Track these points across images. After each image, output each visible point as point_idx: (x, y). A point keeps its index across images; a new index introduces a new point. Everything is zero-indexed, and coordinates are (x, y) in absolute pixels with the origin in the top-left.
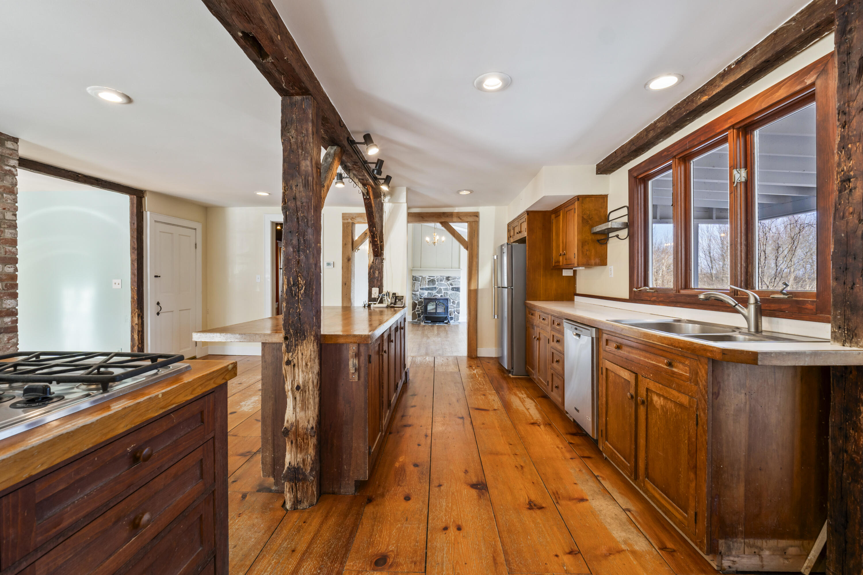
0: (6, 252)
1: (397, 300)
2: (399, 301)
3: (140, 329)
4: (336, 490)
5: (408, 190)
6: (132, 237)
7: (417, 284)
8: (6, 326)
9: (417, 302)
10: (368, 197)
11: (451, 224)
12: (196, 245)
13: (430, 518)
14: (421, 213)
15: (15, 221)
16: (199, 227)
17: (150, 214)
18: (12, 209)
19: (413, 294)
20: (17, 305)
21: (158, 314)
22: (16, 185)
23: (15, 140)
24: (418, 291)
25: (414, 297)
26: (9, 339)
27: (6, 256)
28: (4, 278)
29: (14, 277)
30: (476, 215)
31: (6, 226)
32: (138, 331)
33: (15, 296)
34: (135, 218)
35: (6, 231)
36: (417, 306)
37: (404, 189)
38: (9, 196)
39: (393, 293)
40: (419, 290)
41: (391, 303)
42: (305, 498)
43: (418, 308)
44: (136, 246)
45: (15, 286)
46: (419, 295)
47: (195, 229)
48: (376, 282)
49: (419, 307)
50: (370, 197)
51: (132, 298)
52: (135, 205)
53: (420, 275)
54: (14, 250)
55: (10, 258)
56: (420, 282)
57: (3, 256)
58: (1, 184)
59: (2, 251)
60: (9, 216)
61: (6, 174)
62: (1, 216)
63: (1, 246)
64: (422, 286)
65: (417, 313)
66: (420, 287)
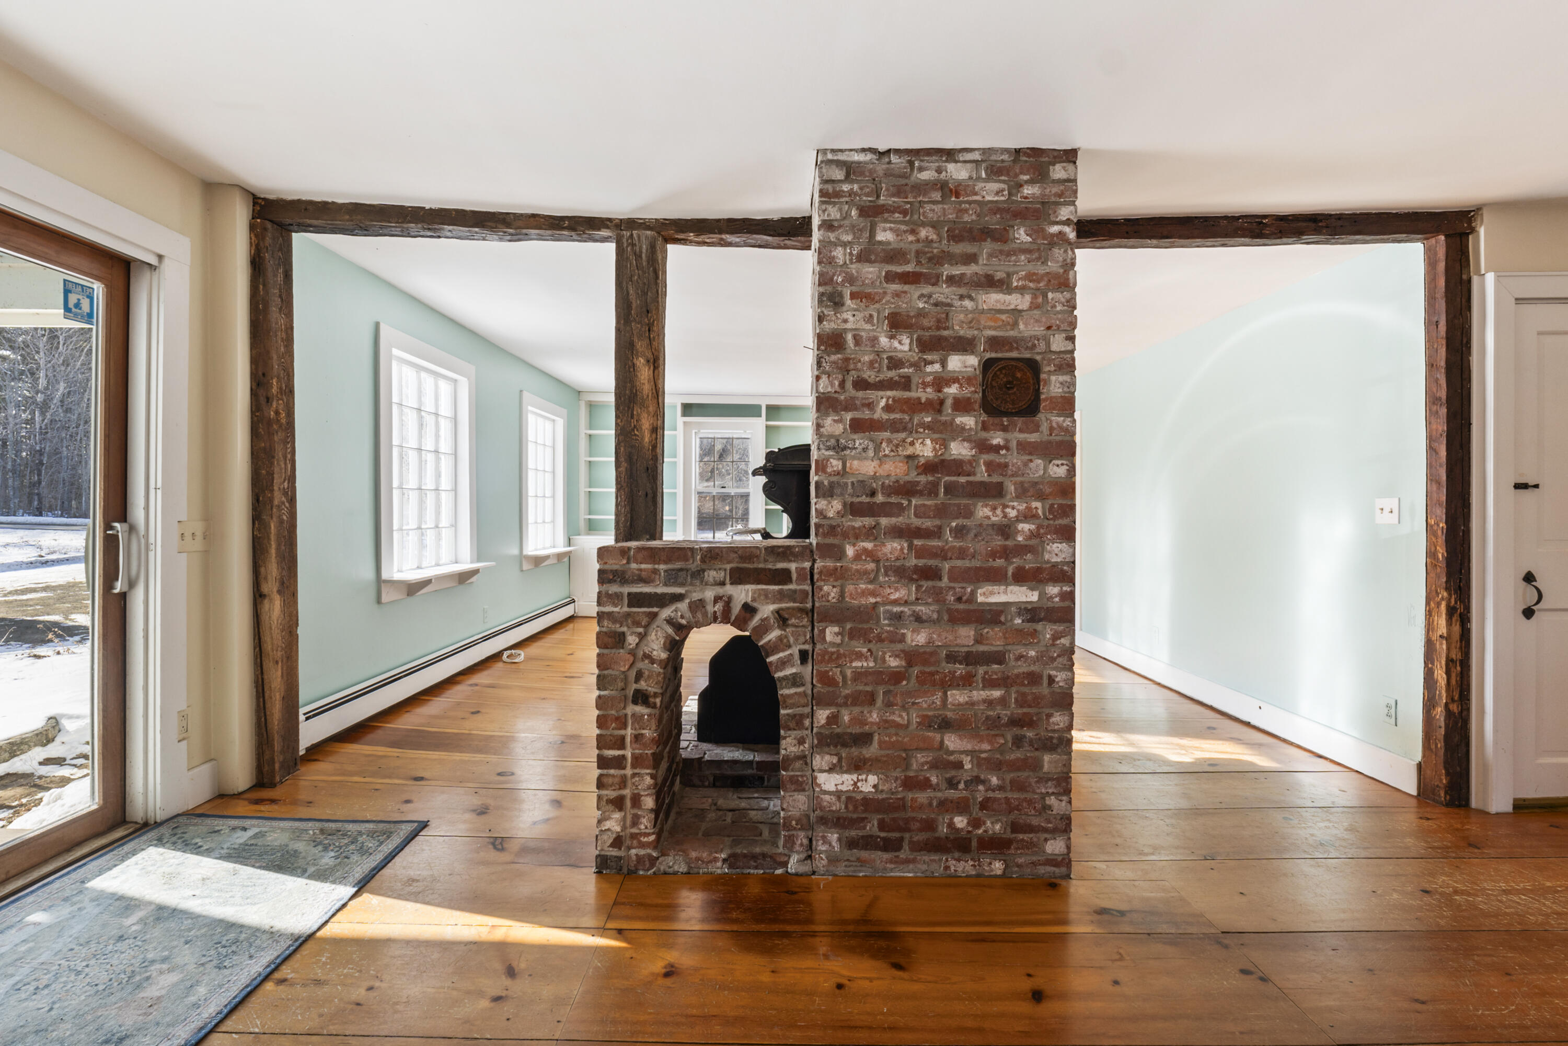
0: (1051, 429)
3: (1456, 655)
6: (1431, 365)
8: (1050, 604)
15: (1072, 352)
17: (1498, 279)
18: (1064, 326)
20: (1074, 556)
21: (1528, 613)
22: (1073, 264)
23: (1071, 156)
26: (1055, 637)
27: (1052, 438)
28: (1048, 490)
29: (1067, 489)
31: (1052, 368)
32: (1449, 661)
33: (1068, 534)
34: (1442, 305)
35: (1053, 378)
38: (1058, 295)
44: (1443, 394)
45: (1070, 510)
51: (1431, 554)
52: (1442, 266)
54: (1068, 422)
55: (1061, 443)
57: (1045, 438)
58: (1041, 270)
59: (1044, 427)
60: (1058, 343)
61: (1052, 245)
62: (1042, 346)
63: (1041, 416)
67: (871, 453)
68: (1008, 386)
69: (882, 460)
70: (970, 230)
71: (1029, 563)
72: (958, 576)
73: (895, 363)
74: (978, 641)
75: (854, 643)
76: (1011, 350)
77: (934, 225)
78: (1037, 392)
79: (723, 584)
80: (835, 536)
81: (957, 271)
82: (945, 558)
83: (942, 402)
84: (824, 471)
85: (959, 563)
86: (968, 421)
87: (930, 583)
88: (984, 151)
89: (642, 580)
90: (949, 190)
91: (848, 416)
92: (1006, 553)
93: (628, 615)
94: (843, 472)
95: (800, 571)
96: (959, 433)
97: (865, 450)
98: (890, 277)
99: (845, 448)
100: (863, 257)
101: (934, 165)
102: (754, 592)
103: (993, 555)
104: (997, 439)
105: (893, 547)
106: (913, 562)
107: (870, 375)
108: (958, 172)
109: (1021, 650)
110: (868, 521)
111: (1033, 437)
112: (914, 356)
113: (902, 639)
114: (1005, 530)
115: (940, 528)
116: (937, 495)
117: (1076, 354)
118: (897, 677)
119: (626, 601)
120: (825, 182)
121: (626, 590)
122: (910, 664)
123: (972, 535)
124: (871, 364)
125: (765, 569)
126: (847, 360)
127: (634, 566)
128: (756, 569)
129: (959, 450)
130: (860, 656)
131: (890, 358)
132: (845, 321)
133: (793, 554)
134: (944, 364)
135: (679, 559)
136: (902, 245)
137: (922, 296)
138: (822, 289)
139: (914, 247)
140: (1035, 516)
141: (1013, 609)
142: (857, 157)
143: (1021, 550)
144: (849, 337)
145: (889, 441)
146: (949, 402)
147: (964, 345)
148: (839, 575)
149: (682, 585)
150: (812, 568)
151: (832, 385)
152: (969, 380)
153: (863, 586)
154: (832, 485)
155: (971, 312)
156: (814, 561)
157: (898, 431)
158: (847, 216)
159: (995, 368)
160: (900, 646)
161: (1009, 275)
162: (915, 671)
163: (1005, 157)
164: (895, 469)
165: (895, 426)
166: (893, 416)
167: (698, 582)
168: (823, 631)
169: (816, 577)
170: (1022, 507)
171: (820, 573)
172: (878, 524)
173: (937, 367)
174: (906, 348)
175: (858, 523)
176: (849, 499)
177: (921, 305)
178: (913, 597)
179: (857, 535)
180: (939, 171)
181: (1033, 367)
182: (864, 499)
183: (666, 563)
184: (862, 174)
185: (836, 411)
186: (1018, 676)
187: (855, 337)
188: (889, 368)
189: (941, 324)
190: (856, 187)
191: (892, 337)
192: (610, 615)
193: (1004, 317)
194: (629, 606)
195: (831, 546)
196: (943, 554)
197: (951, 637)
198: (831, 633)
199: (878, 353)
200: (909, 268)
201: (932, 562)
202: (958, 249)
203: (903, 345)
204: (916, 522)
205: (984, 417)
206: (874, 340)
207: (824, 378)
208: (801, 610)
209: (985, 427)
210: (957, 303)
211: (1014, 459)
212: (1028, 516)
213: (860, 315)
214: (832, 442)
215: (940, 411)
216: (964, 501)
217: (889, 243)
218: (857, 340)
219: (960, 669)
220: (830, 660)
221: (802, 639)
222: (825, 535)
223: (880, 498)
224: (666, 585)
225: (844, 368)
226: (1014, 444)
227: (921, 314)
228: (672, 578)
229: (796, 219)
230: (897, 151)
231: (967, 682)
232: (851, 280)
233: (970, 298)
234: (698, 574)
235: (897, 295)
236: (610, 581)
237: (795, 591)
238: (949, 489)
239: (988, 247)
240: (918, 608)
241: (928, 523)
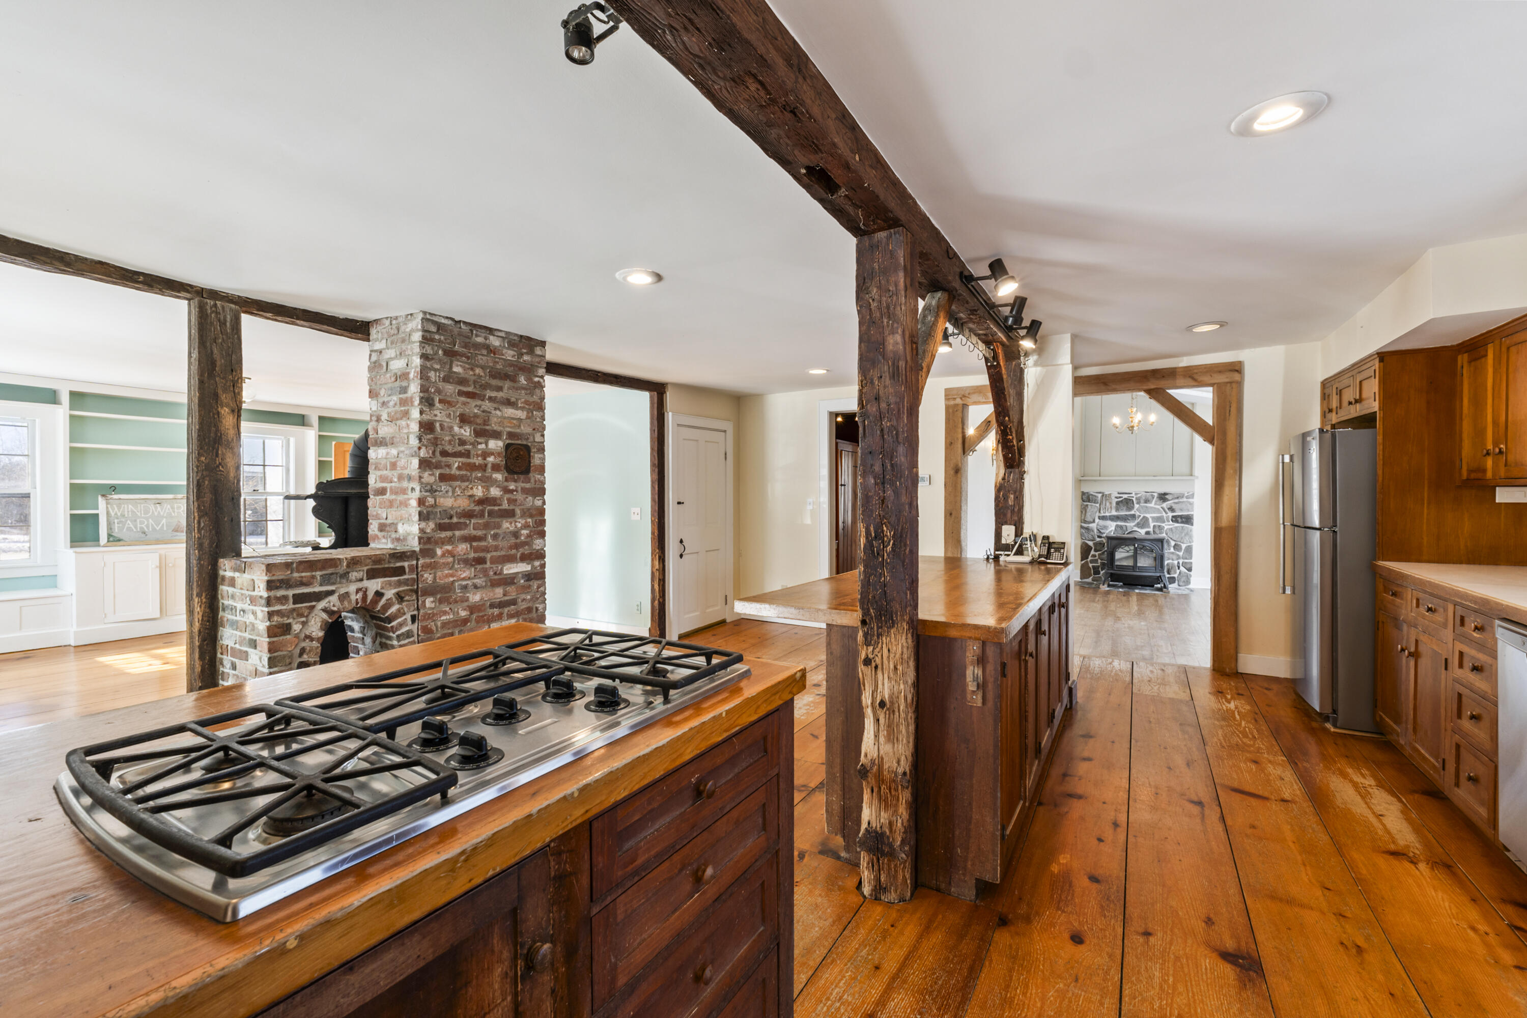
0: (535, 481)
1: (1052, 550)
2: (1056, 551)
3: (661, 577)
4: (943, 886)
5: (1075, 338)
6: (652, 449)
7: (1093, 508)
8: (536, 571)
9: (1091, 543)
10: (995, 363)
11: (1170, 391)
12: (726, 454)
13: (1126, 992)
14: (1102, 375)
15: (543, 442)
16: (729, 426)
17: (673, 415)
18: (541, 429)
19: (1082, 527)
20: (545, 546)
21: (681, 556)
22: (544, 399)
23: (543, 344)
24: (1094, 521)
25: (1086, 535)
26: (538, 587)
27: (536, 486)
28: (534, 513)
29: (542, 512)
30: (1236, 368)
31: (535, 450)
32: (659, 580)
33: (542, 534)
34: (656, 422)
35: (536, 455)
36: (1092, 552)
37: (1068, 337)
38: (538, 413)
39: (1044, 537)
40: (1097, 520)
41: (1040, 556)
42: (892, 885)
43: (1094, 556)
44: (656, 462)
45: (543, 522)
46: (1095, 531)
47: (725, 431)
48: (1009, 515)
49: (1097, 554)
50: (998, 363)
51: (653, 533)
52: (656, 405)
53: (1099, 491)
54: (542, 478)
55: (540, 488)
56: (1098, 505)
57: (533, 486)
58: (531, 400)
59: (532, 480)
60: (538, 438)
61: (535, 387)
62: (531, 439)
63: (531, 475)
64: (1102, 512)
65: (1093, 566)
66: (1098, 514)
67: (450, 494)
68: (517, 458)
69: (456, 497)
70: (500, 373)
71: (526, 550)
72: (494, 561)
73: (462, 442)
74: (504, 595)
75: (442, 606)
76: (518, 440)
77: (483, 368)
78: (530, 462)
79: (361, 580)
80: (430, 543)
81: (494, 394)
82: (488, 552)
83: (486, 465)
84: (424, 505)
85: (494, 554)
86: (498, 476)
87: (481, 566)
88: (507, 333)
89: (302, 584)
90: (491, 350)
91: (437, 472)
92: (516, 546)
93: (294, 610)
94: (435, 505)
95: (411, 566)
96: (494, 482)
97: (447, 492)
98: (461, 393)
99: (436, 491)
100: (446, 379)
101: (484, 335)
102: (382, 583)
103: (511, 548)
104: (512, 487)
105: (463, 547)
106: (472, 555)
107: (449, 448)
108: (495, 342)
109: (523, 596)
110: (449, 534)
111: (528, 486)
112: (472, 439)
113: (467, 600)
114: (516, 534)
115: (485, 535)
116: (484, 517)
117: (545, 443)
118: (465, 621)
119: (291, 600)
120: (425, 330)
121: (290, 593)
122: (472, 613)
123: (501, 538)
124: (450, 442)
125: (388, 568)
126: (436, 438)
127: (296, 575)
128: (383, 568)
129: (495, 492)
130: (445, 613)
131: (459, 439)
132: (436, 415)
133: (406, 556)
134: (487, 445)
135: (331, 567)
136: (466, 376)
137: (476, 406)
138: (422, 395)
139: (473, 378)
140: (529, 526)
141: (520, 575)
142: (443, 321)
143: (524, 544)
144: (438, 425)
145: (460, 487)
146: (489, 466)
147: (496, 435)
148: (433, 567)
149: (333, 584)
150: (417, 564)
151: (428, 453)
152: (499, 454)
153: (446, 572)
154: (428, 513)
155: (500, 417)
156: (418, 560)
157: (464, 481)
158: (436, 353)
159: (511, 449)
160: (466, 604)
161: (517, 400)
162: (474, 616)
163: (516, 338)
164: (463, 503)
165: (463, 479)
166: (462, 473)
167: (344, 581)
168: (424, 602)
169: (420, 569)
170: (523, 522)
171: (422, 566)
172: (454, 535)
173: (483, 446)
174: (468, 434)
175: (443, 535)
176: (438, 521)
177: (476, 411)
178: (473, 575)
179: (443, 542)
180: (486, 338)
181: (527, 449)
182: (447, 521)
183: (321, 570)
184: (446, 331)
185: (430, 469)
186: (522, 610)
187: (441, 425)
188: (459, 445)
189: (486, 422)
190: (442, 338)
191: (461, 427)
192: (278, 613)
193: (515, 422)
194: (294, 603)
195: (429, 550)
196: (487, 550)
197: (492, 595)
198: (429, 602)
199: (453, 436)
200: (470, 389)
201: (481, 555)
202: (494, 382)
203: (466, 432)
204: (474, 533)
205: (506, 474)
206: (451, 428)
207: (423, 449)
208: (411, 590)
209: (506, 480)
210: (493, 412)
211: (519, 496)
212: (526, 526)
213: (444, 413)
214: (428, 487)
215: (485, 471)
216: (497, 520)
217: (459, 374)
218: (442, 426)
219: (496, 611)
220: (429, 618)
221: (412, 608)
222: (425, 543)
223: (455, 520)
224: (321, 585)
225: (435, 442)
226: (519, 489)
227: (476, 416)
228: (326, 580)
229: (357, 321)
230: (465, 323)
231: (500, 617)
232: (439, 391)
233: (500, 411)
234: (345, 576)
235: (464, 404)
236: (277, 588)
237: (408, 579)
238: (491, 513)
239: (507, 384)
240: (475, 581)
241: (479, 533)
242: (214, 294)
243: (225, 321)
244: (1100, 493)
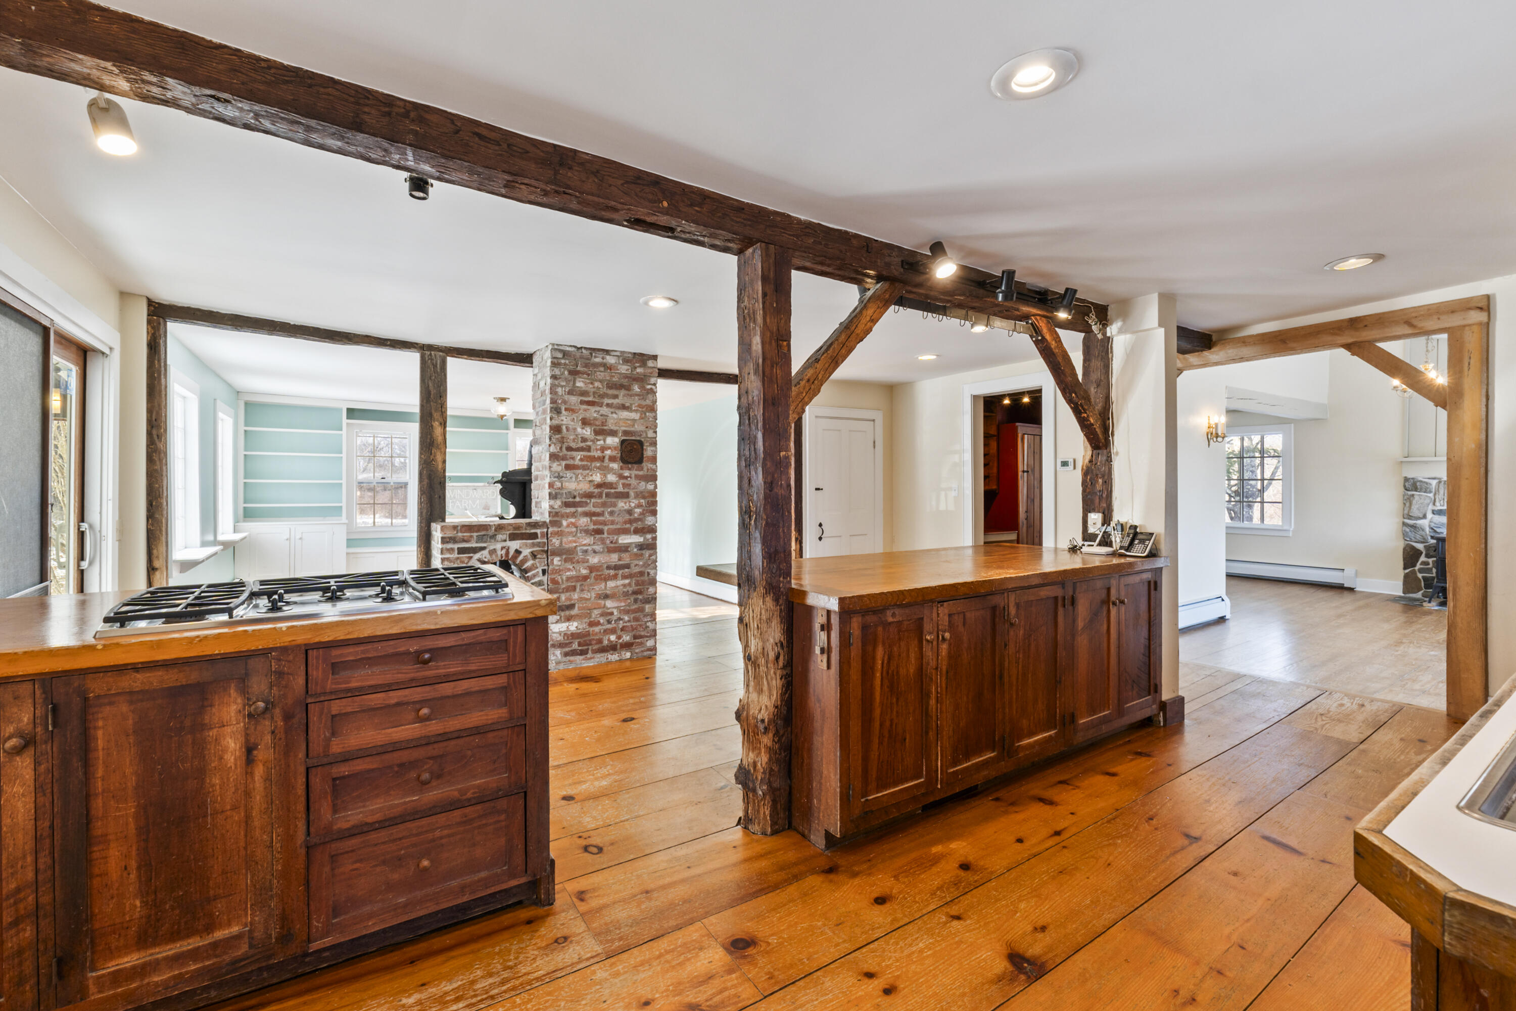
0: (648, 469)
1: (1136, 542)
4: (806, 832)
7: (1420, 499)
8: (648, 543)
9: (1420, 546)
10: (1040, 338)
12: (874, 442)
13: (871, 946)
15: (656, 438)
16: (879, 416)
18: (653, 427)
19: (1404, 524)
20: (656, 522)
21: (820, 539)
22: (656, 402)
23: (655, 357)
24: (1424, 517)
25: (1412, 535)
26: (650, 556)
27: (648, 473)
28: (647, 495)
29: (654, 494)
30: (1485, 305)
33: (654, 513)
35: (648, 448)
36: (1423, 558)
38: (650, 414)
39: (1131, 526)
40: (1430, 515)
41: (1121, 548)
43: (1424, 563)
45: (655, 503)
46: (1427, 530)
47: (874, 420)
48: (1097, 501)
49: (1430, 560)
50: (1043, 338)
53: (1433, 476)
54: (654, 467)
55: (652, 475)
56: (1431, 495)
57: (646, 473)
58: (644, 403)
59: (645, 469)
60: (650, 434)
61: (648, 393)
62: (644, 435)
63: (644, 464)
64: (1437, 504)
65: (1423, 577)
66: (1431, 507)
67: (574, 479)
68: (631, 451)
69: (578, 483)
70: (616, 385)
71: (639, 525)
72: (611, 532)
73: (584, 440)
74: (619, 560)
75: (566, 564)
76: (632, 436)
77: (601, 381)
78: (642, 454)
79: (505, 541)
80: (558, 516)
81: (610, 401)
82: (606, 525)
83: (604, 457)
84: (553, 487)
85: (611, 527)
86: (615, 466)
87: (600, 536)
88: (622, 352)
89: (464, 541)
90: (608, 367)
91: (564, 463)
92: (630, 522)
93: (458, 558)
94: (562, 488)
95: (542, 533)
96: (611, 470)
97: (571, 478)
98: (582, 402)
99: (562, 477)
100: (570, 393)
101: (601, 356)
102: (521, 544)
103: (625, 523)
104: (627, 473)
105: (584, 521)
106: (592, 527)
107: (573, 445)
108: (610, 360)
109: (637, 562)
110: (573, 510)
111: (641, 473)
112: (592, 437)
113: (587, 561)
114: (630, 512)
115: (603, 512)
116: (602, 497)
117: (657, 439)
118: (585, 578)
119: (456, 551)
120: (553, 358)
121: (456, 546)
122: (591, 572)
123: (616, 514)
124: (574, 440)
125: (525, 533)
126: (563, 438)
127: (460, 534)
128: (521, 533)
129: (611, 478)
130: (569, 570)
131: (582, 438)
132: (562, 420)
133: (539, 525)
134: (605, 441)
135: (483, 530)
136: (587, 389)
137: (596, 411)
138: (552, 405)
139: (593, 390)
140: (642, 506)
141: (634, 545)
142: (568, 349)
143: (637, 520)
144: (564, 428)
145: (582, 474)
146: (607, 458)
147: (613, 433)
148: (559, 534)
149: (485, 542)
150: (547, 532)
151: (556, 449)
152: (615, 448)
153: (570, 539)
154: (556, 494)
155: (617, 419)
156: (548, 528)
157: (585, 470)
158: (563, 374)
159: (626, 443)
160: (587, 564)
161: (631, 404)
162: (593, 574)
163: (630, 355)
164: (584, 487)
165: (584, 468)
166: (583, 463)
167: (493, 541)
168: (553, 560)
169: (549, 535)
170: (636, 502)
171: (551, 534)
172: (577, 511)
173: (602, 442)
174: (589, 433)
175: (568, 510)
176: (564, 500)
177: (595, 415)
178: (592, 543)
179: (568, 516)
180: (603, 358)
181: (641, 443)
182: (571, 500)
183: (477, 532)
184: (570, 356)
185: (558, 460)
186: (635, 573)
187: (566, 427)
188: (582, 442)
189: (603, 424)
190: (567, 362)
191: (583, 428)
192: (448, 559)
193: (629, 422)
194: (458, 554)
195: (557, 521)
196: (604, 523)
197: (608, 559)
198: (556, 560)
199: (577, 435)
200: (590, 399)
201: (600, 527)
202: (611, 392)
203: (588, 432)
204: (593, 509)
205: (621, 464)
206: (575, 429)
207: (553, 446)
208: (543, 551)
209: (622, 468)
210: (610, 415)
211: (633, 482)
212: (639, 506)
213: (569, 418)
214: (556, 474)
215: (603, 461)
216: (613, 500)
217: (582, 387)
218: (568, 429)
219: (612, 572)
220: (556, 573)
221: (543, 564)
222: (553, 516)
223: (578, 499)
224: (477, 542)
225: (562, 441)
226: (633, 476)
227: (595, 419)
228: (480, 539)
229: (524, 354)
230: (585, 348)
231: (615, 577)
232: (565, 402)
233: (616, 413)
234: (493, 537)
235: (585, 410)
236: (448, 542)
237: (540, 543)
238: (607, 495)
239: (622, 392)
240: (594, 547)
241: (598, 510)
242: (430, 347)
243: (436, 364)
244: (1434, 479)
